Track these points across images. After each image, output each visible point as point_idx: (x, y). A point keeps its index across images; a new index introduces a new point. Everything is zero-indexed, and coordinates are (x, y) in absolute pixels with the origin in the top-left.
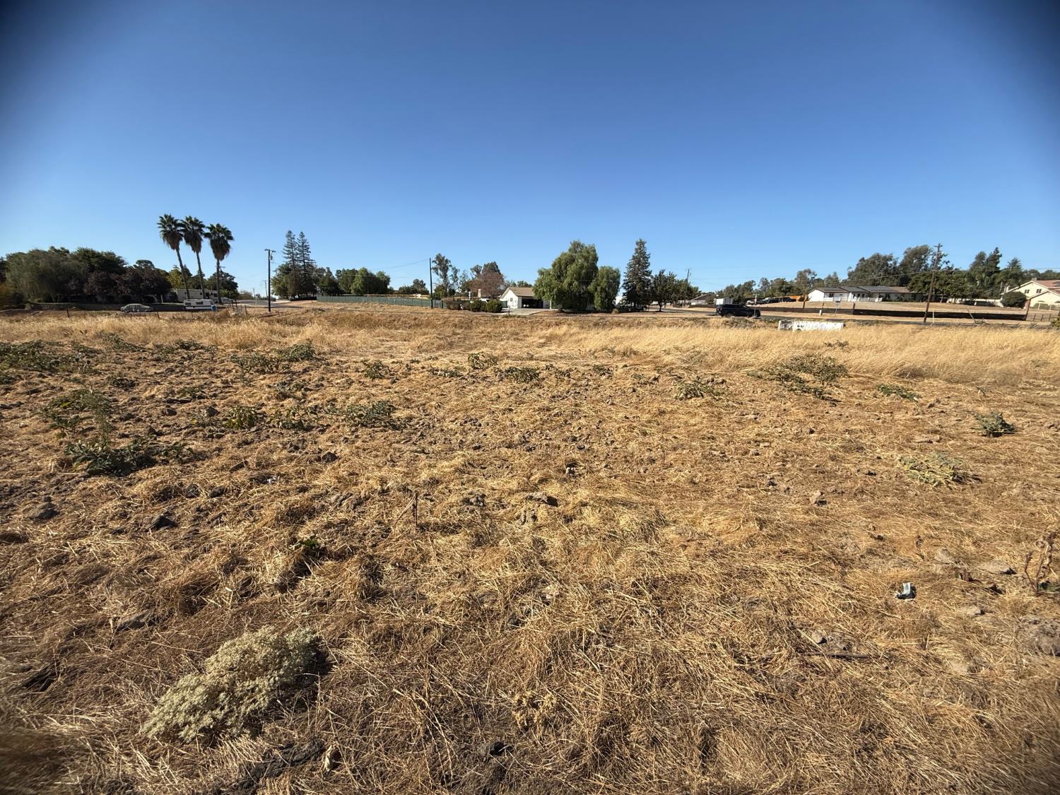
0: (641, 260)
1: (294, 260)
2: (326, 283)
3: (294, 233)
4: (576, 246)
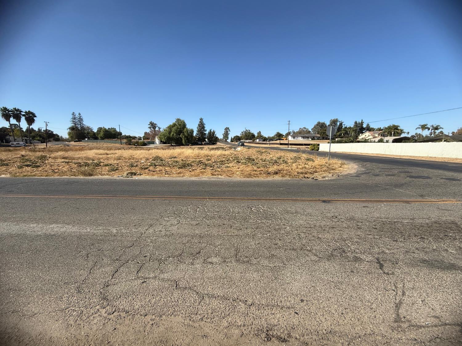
0: (202, 126)
1: (76, 125)
2: (92, 134)
3: (75, 113)
4: (178, 120)
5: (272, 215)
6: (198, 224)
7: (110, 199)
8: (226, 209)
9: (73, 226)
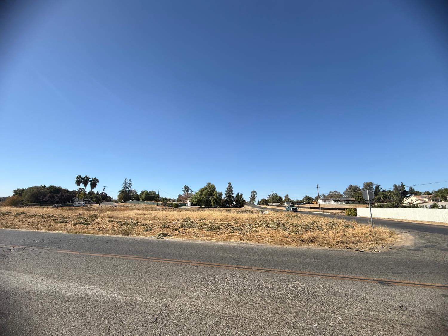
0: (230, 190)
1: (125, 188)
3: (127, 179)
4: (209, 184)
5: (314, 297)
6: (227, 299)
7: (140, 261)
8: (257, 283)
9: (103, 289)
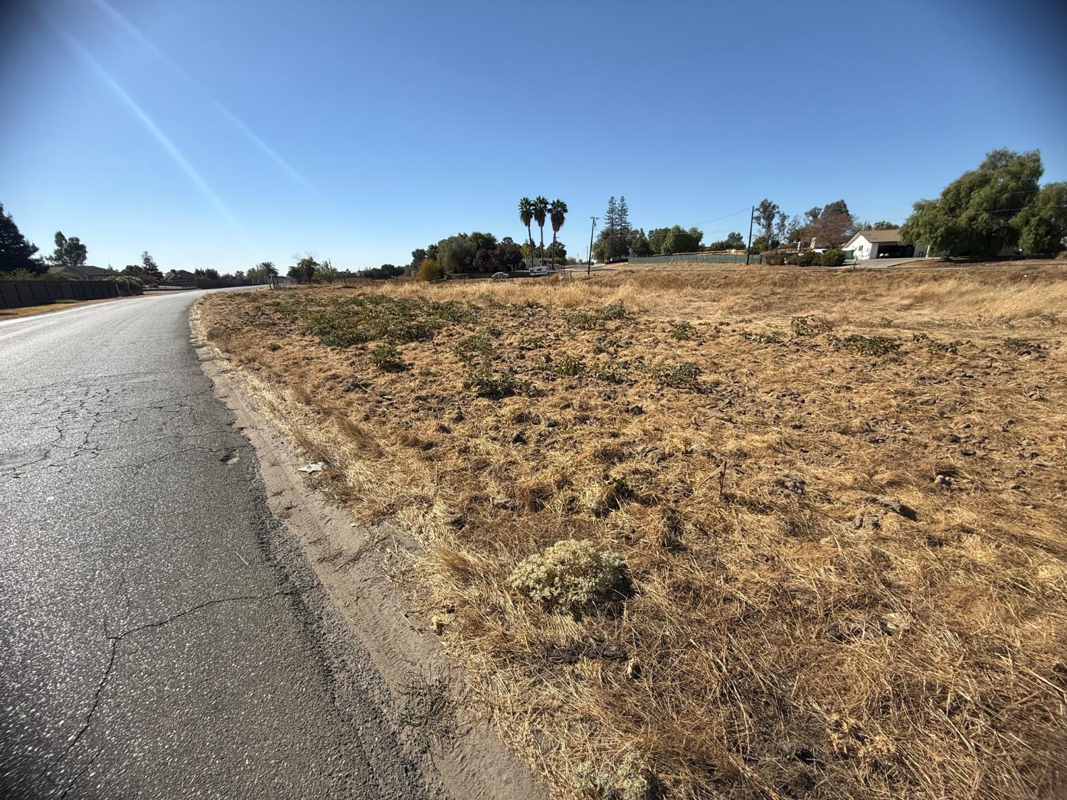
1: (613, 225)
2: (638, 245)
3: (615, 198)
4: (998, 158)
